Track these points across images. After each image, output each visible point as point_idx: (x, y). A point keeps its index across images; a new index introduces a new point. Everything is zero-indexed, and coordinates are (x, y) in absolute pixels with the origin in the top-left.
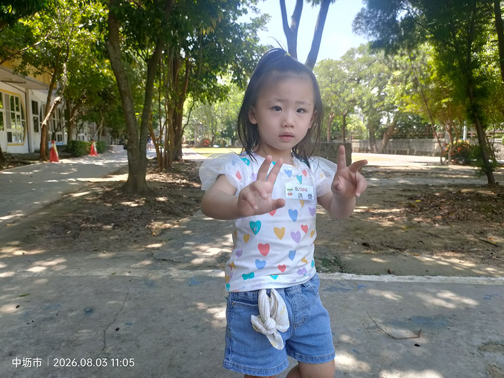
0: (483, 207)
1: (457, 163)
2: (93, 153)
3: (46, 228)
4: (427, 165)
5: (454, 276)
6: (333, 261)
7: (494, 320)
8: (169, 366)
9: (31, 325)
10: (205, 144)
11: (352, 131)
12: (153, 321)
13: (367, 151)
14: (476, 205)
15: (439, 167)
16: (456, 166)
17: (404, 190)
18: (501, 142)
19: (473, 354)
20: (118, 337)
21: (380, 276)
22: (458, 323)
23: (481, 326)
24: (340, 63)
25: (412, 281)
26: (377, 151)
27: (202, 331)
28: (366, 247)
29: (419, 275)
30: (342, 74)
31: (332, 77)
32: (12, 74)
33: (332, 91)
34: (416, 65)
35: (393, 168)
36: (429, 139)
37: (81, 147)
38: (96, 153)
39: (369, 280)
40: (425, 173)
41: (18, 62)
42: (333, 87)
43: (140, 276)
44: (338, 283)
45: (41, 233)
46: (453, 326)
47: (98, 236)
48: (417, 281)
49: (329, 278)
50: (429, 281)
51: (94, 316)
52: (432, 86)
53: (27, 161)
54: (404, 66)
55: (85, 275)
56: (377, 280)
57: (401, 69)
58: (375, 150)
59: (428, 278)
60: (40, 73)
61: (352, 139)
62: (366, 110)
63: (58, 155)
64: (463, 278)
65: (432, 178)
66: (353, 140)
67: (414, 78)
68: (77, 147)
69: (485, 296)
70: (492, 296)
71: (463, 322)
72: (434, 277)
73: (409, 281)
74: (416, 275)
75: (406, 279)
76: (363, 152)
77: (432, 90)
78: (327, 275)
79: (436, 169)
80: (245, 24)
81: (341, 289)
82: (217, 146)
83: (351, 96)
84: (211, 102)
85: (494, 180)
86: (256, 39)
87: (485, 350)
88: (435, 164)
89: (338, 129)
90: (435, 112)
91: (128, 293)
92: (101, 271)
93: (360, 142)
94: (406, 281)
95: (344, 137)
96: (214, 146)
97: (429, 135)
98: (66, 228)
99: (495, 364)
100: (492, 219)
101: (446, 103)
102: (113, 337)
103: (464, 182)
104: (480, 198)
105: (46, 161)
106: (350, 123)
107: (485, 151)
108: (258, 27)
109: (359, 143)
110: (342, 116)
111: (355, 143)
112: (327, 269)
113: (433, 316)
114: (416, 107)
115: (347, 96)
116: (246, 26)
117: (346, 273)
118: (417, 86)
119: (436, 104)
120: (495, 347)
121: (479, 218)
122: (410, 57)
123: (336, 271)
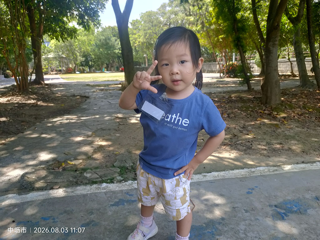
0: (245, 107)
1: (230, 77)
4: (212, 79)
5: (224, 171)
7: (256, 219)
10: (69, 71)
14: (240, 106)
15: (219, 80)
16: (229, 79)
18: (254, 62)
23: (246, 230)
24: (157, 13)
29: (197, 174)
30: (159, 21)
31: (152, 23)
33: (153, 33)
34: (203, 12)
36: (214, 63)
40: (210, 84)
42: (154, 29)
44: (127, 193)
49: (121, 189)
52: (213, 27)
54: (195, 13)
57: (193, 15)
64: (231, 172)
65: (214, 87)
67: (201, 21)
69: (248, 190)
70: (253, 189)
71: (230, 226)
72: (209, 174)
77: (213, 30)
78: (120, 185)
79: (217, 81)
81: (127, 202)
82: (78, 72)
85: (251, 87)
88: (217, 78)
90: (216, 45)
97: (214, 60)
100: (251, 115)
101: (222, 38)
103: (234, 89)
104: (243, 101)
107: (245, 68)
112: (122, 179)
114: (204, 42)
118: (204, 27)
119: (216, 39)
121: (242, 116)
122: (199, 7)
123: (129, 180)
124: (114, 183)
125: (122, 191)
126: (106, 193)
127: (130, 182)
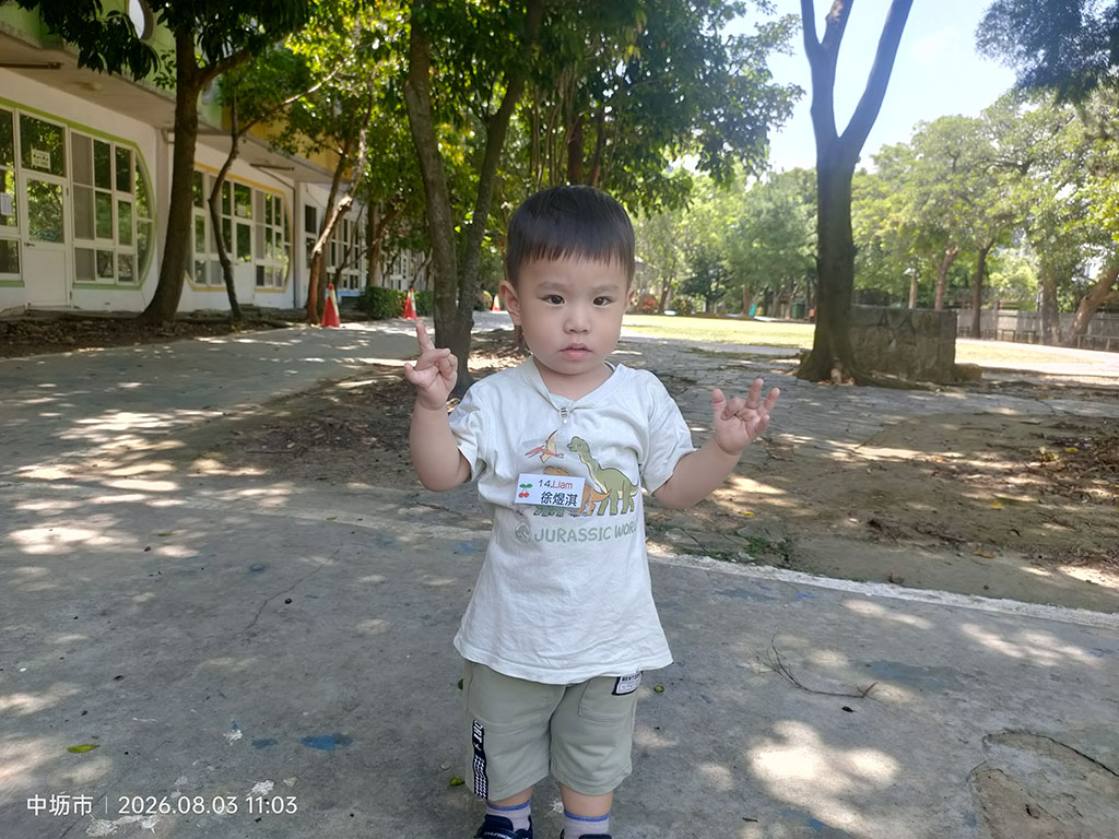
2: (408, 313)
3: (256, 435)
5: (1044, 604)
6: (776, 546)
7: (1073, 695)
8: (343, 667)
9: (154, 577)
10: (648, 307)
11: (1001, 290)
12: (356, 598)
13: (1036, 340)
17: (1058, 427)
19: (966, 743)
20: (283, 614)
21: (864, 585)
22: (978, 687)
23: (1030, 701)
24: (978, 125)
25: (931, 601)
26: (1060, 341)
27: (432, 625)
28: (873, 529)
29: (955, 593)
30: (983, 151)
31: (956, 159)
32: (266, 150)
33: (953, 192)
35: (1076, 379)
37: (386, 300)
38: (414, 314)
39: (833, 587)
41: (280, 127)
42: (957, 181)
43: (376, 527)
44: (758, 584)
45: (242, 444)
46: (961, 691)
47: (339, 456)
48: (944, 603)
49: (744, 574)
50: (975, 606)
51: (260, 577)
53: (279, 322)
55: (283, 514)
56: (849, 590)
58: (1055, 338)
59: (976, 600)
60: (317, 150)
61: (999, 308)
62: (1039, 238)
63: (337, 313)
66: (1001, 312)
68: (377, 300)
71: (992, 686)
72: (994, 600)
73: (923, 600)
74: (950, 591)
75: (921, 596)
76: (1027, 343)
78: (744, 568)
80: (741, 38)
81: (754, 595)
82: (673, 313)
83: (1003, 205)
84: (650, 212)
86: (764, 73)
87: (1001, 742)
89: (967, 282)
91: (338, 551)
92: (312, 512)
93: (1020, 317)
94: (916, 599)
95: (980, 303)
96: (667, 312)
98: (289, 437)
99: (1003, 767)
102: (275, 612)
105: (316, 324)
106: (1000, 270)
108: (768, 45)
109: (1016, 320)
110: (977, 253)
111: (1006, 319)
112: (751, 558)
113: (929, 668)
115: (992, 205)
116: (742, 43)
117: (789, 569)
120: (1033, 740)
123: (768, 564)
124: (730, 561)
125: (746, 578)
126: (708, 573)
127: (769, 568)
